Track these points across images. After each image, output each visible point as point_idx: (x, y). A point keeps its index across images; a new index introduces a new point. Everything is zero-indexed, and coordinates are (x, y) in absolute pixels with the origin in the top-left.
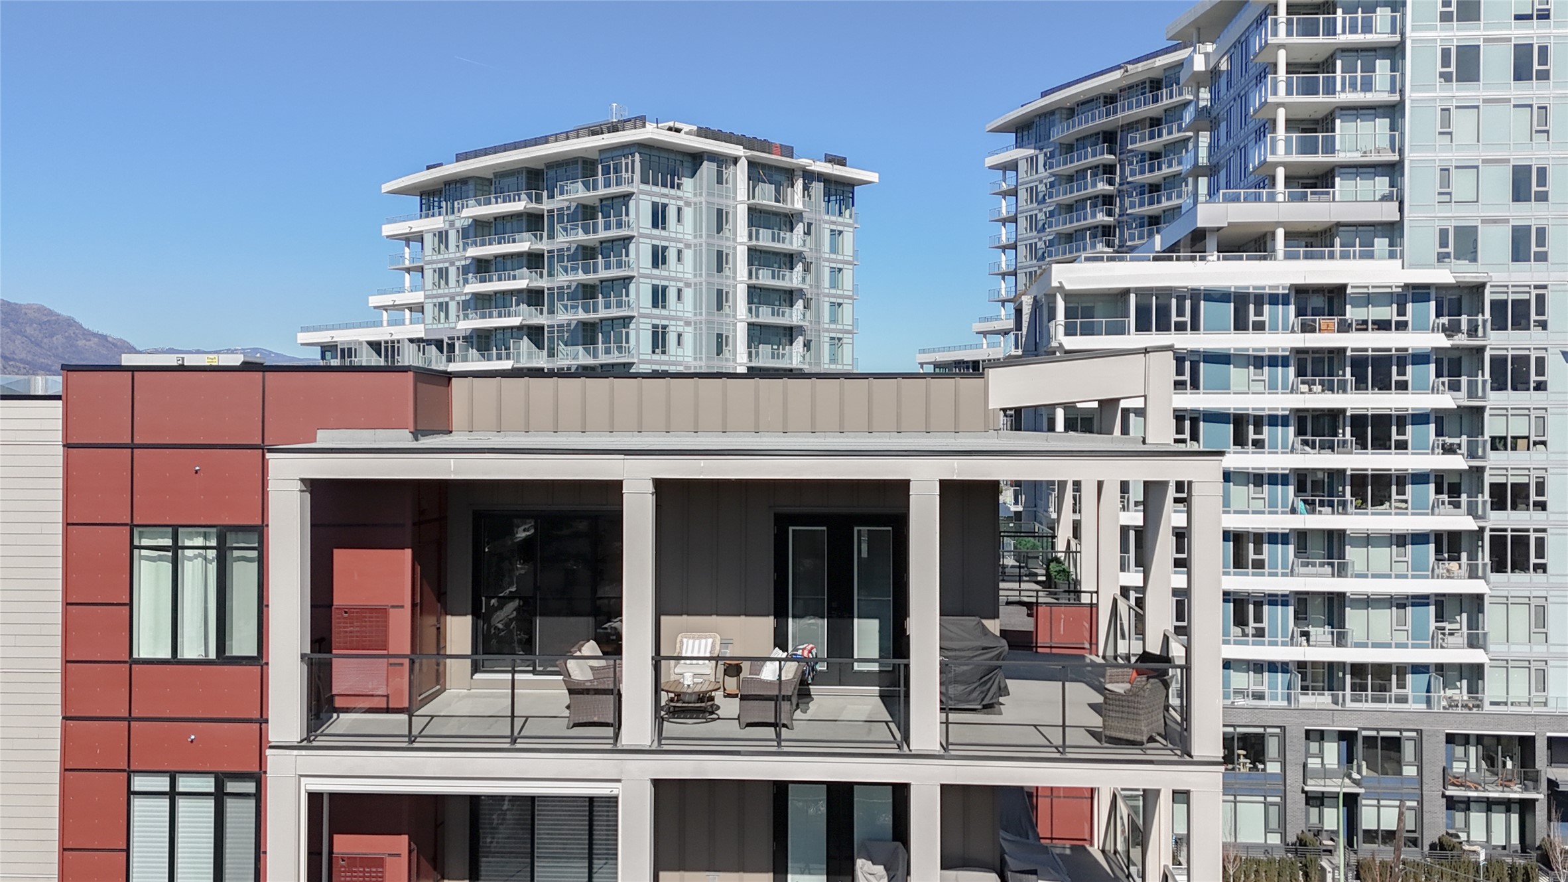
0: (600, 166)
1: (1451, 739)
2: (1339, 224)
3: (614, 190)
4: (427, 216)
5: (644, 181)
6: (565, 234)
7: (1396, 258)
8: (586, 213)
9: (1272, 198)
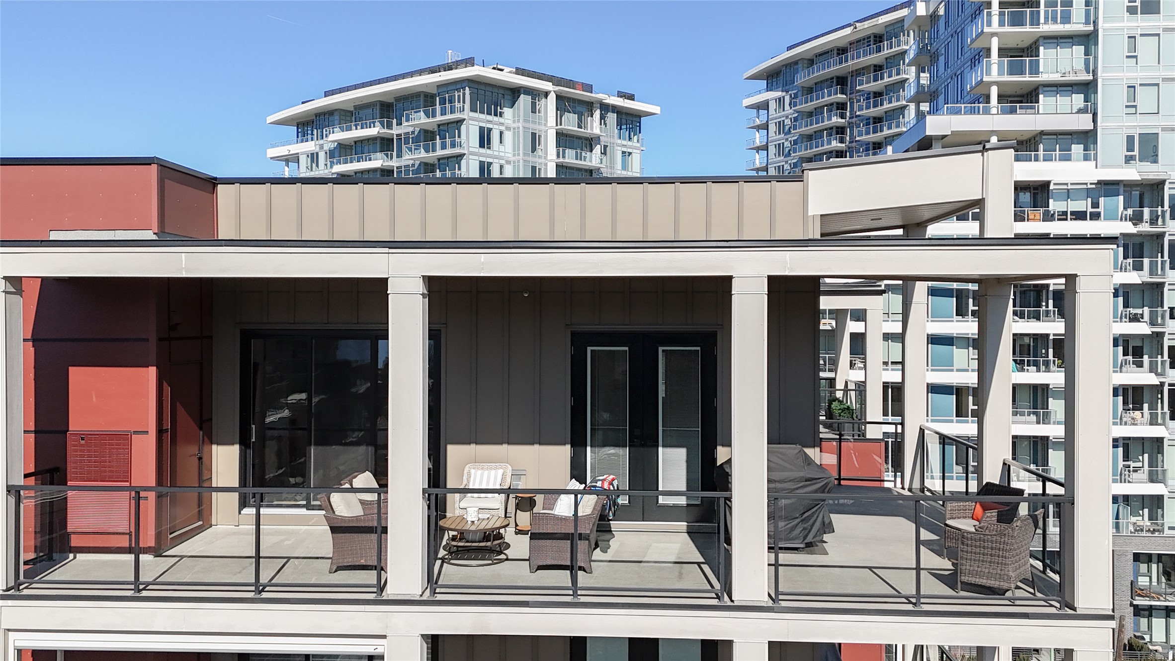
0: (438, 98)
1: (1137, 557)
2: (1042, 133)
3: (449, 117)
4: (302, 141)
5: (473, 109)
6: (410, 153)
7: (1090, 160)
8: (427, 137)
9: (987, 112)
